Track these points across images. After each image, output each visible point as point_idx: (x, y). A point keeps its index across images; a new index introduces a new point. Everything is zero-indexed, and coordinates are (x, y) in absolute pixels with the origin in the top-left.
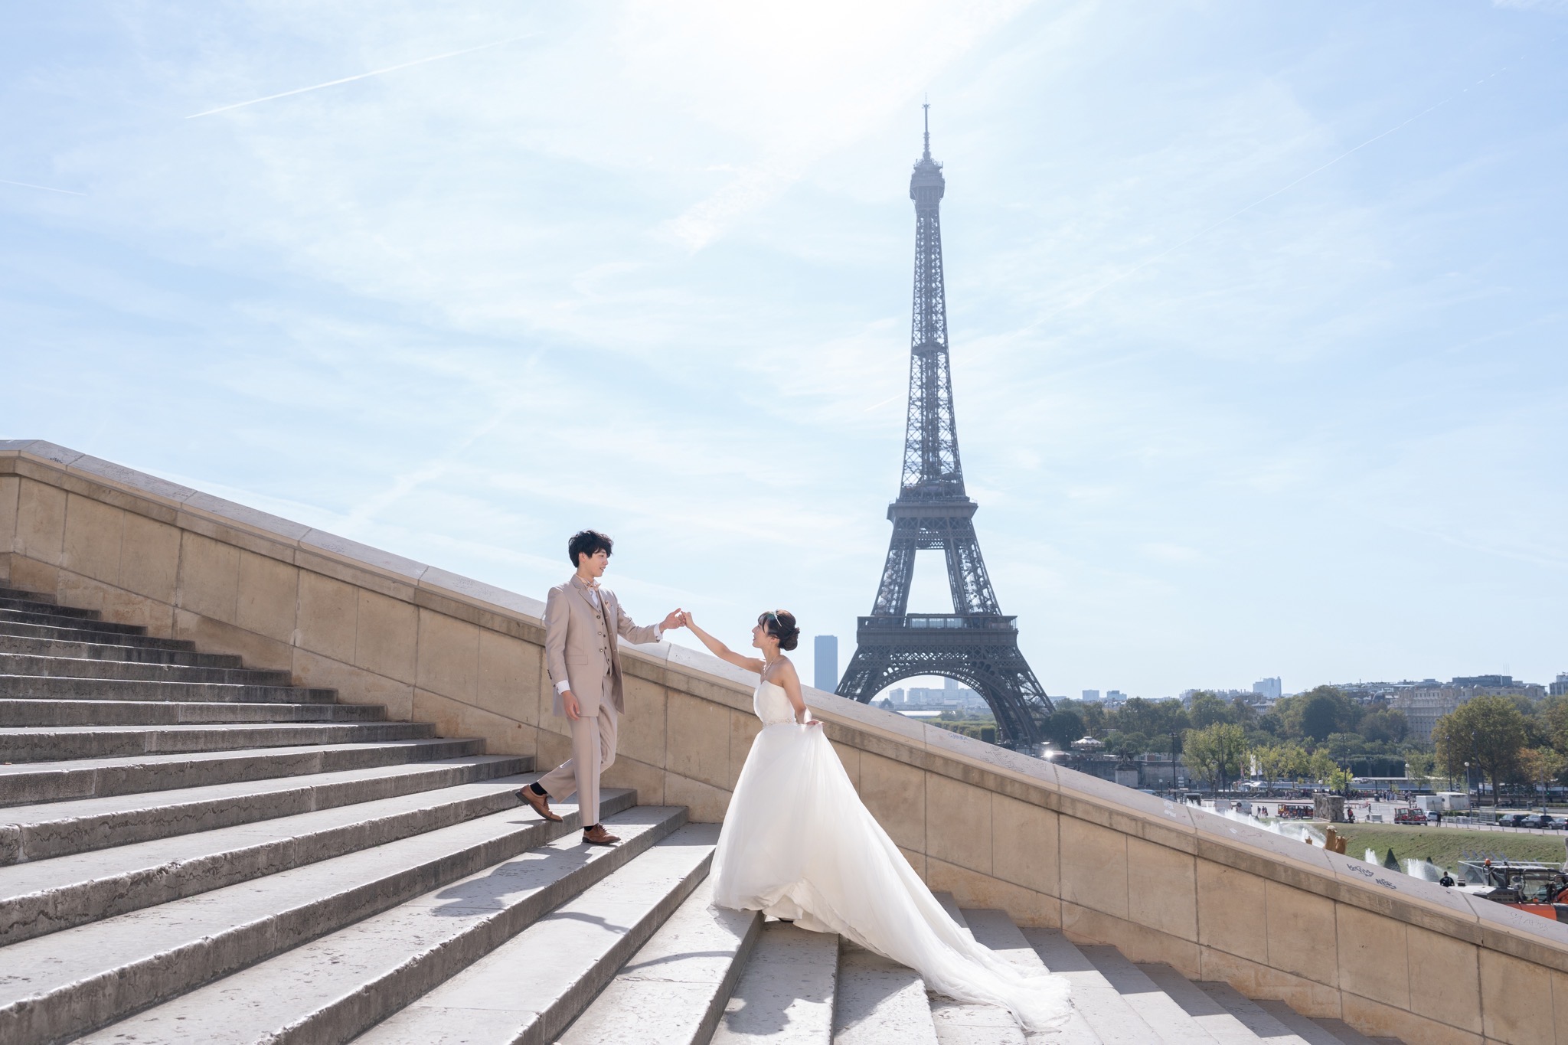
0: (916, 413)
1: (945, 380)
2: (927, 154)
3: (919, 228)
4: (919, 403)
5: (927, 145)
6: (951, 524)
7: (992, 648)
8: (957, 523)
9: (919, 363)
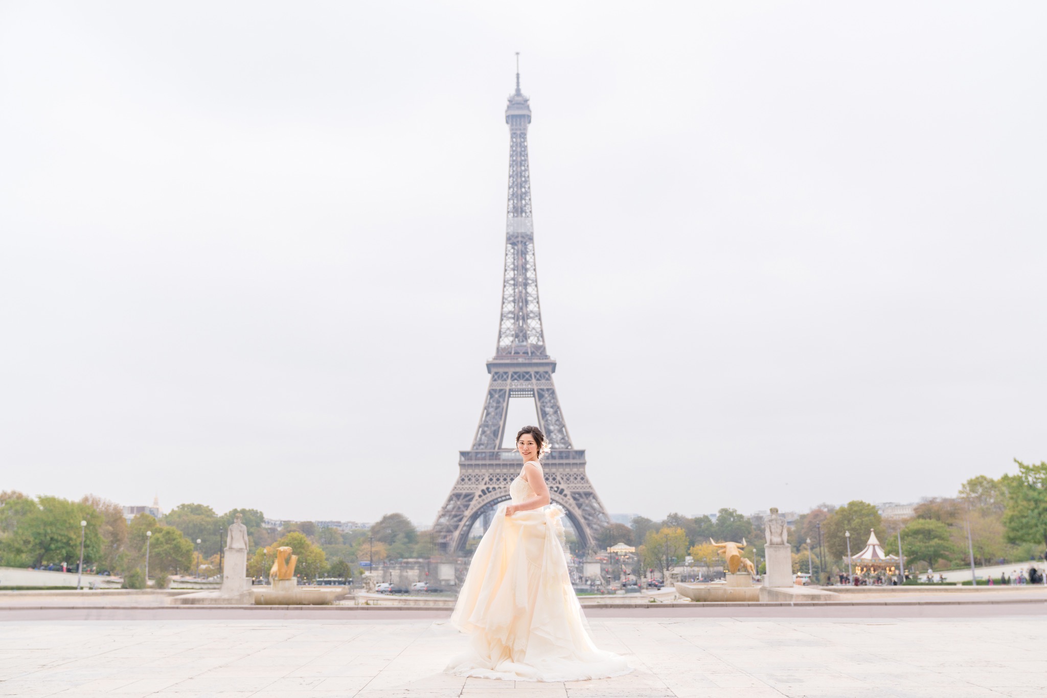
0: (510, 290)
1: (532, 264)
2: (518, 91)
3: (512, 147)
4: (512, 282)
5: (518, 83)
6: (535, 377)
7: (566, 476)
8: (540, 376)
9: (512, 251)
